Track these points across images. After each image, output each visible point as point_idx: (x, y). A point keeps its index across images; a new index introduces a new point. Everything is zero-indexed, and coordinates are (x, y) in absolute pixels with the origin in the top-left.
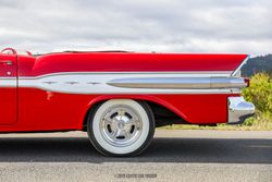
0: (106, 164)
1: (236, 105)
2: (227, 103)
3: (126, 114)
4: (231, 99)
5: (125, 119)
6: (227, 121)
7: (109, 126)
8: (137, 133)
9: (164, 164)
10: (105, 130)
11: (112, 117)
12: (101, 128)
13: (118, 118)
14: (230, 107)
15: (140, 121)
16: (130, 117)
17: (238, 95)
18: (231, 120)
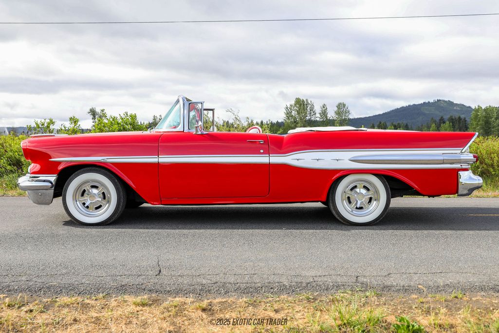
0: (353, 231)
1: (467, 178)
2: (457, 177)
3: (365, 187)
4: (461, 173)
5: (364, 191)
6: (457, 192)
7: (349, 198)
8: (374, 203)
9: (406, 231)
10: (345, 203)
11: (352, 189)
12: (342, 201)
13: (358, 190)
14: (461, 180)
15: (377, 192)
16: (368, 189)
17: (466, 170)
18: (460, 192)
